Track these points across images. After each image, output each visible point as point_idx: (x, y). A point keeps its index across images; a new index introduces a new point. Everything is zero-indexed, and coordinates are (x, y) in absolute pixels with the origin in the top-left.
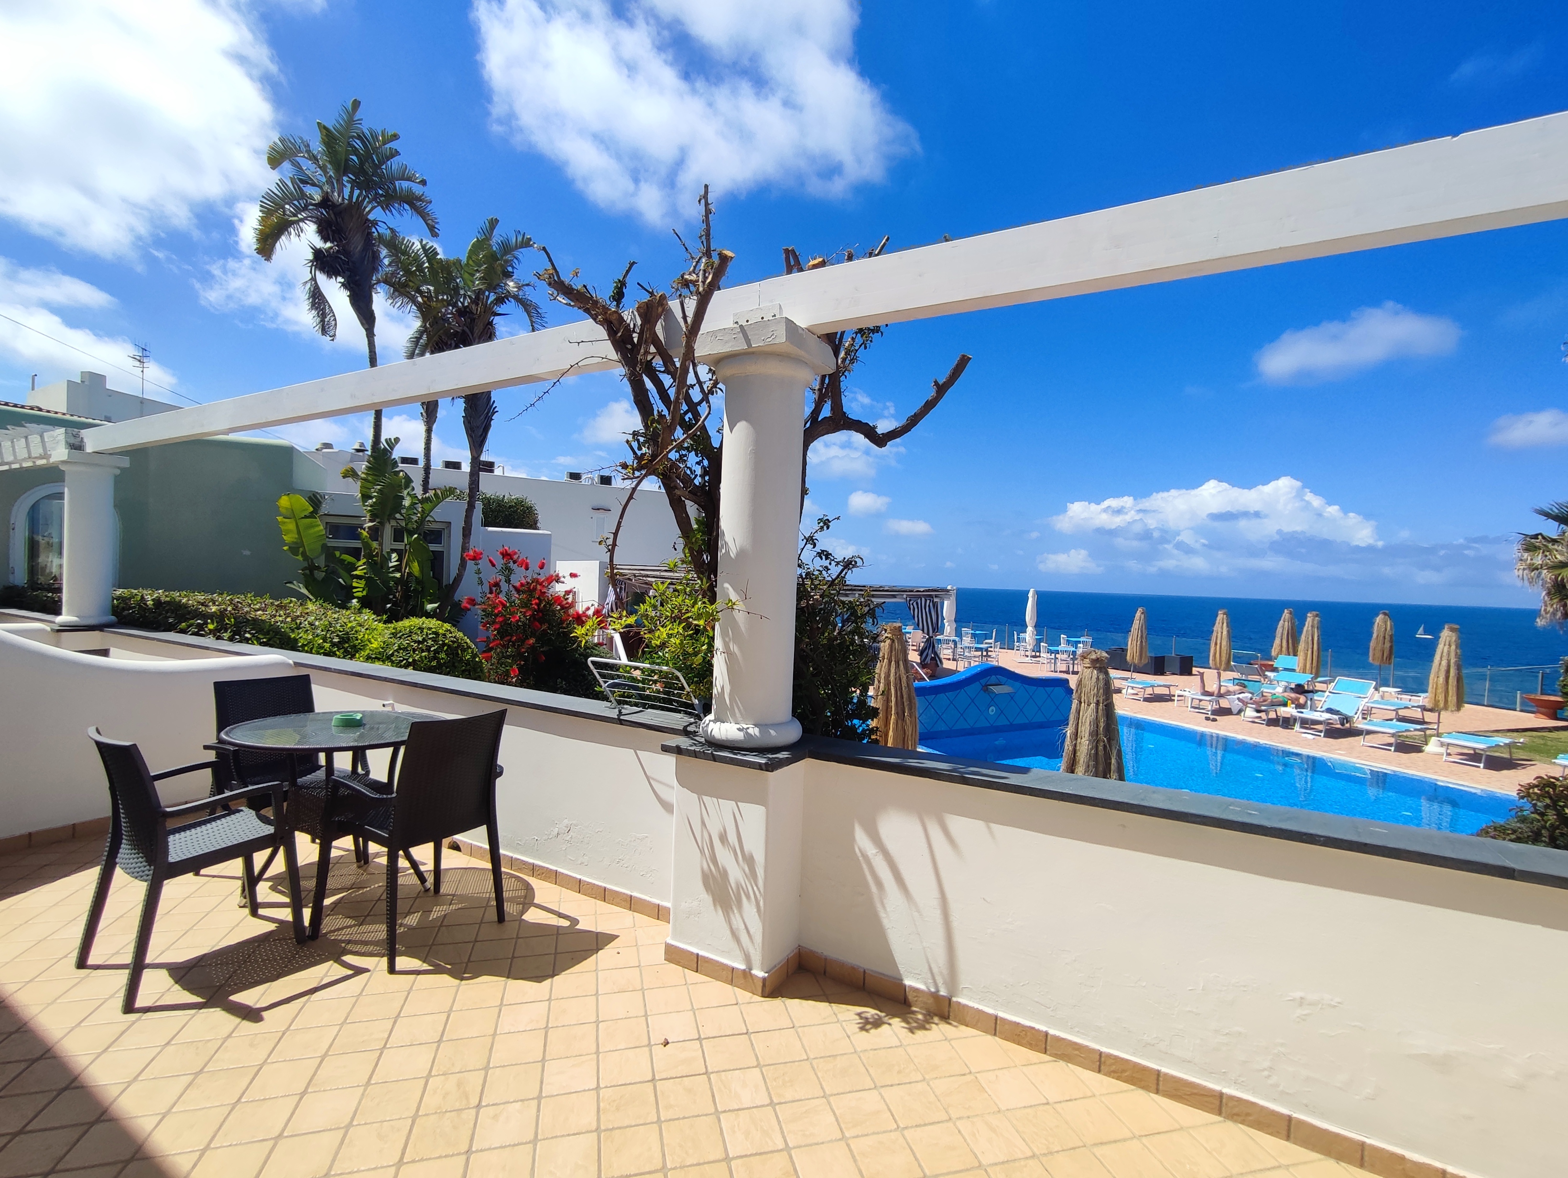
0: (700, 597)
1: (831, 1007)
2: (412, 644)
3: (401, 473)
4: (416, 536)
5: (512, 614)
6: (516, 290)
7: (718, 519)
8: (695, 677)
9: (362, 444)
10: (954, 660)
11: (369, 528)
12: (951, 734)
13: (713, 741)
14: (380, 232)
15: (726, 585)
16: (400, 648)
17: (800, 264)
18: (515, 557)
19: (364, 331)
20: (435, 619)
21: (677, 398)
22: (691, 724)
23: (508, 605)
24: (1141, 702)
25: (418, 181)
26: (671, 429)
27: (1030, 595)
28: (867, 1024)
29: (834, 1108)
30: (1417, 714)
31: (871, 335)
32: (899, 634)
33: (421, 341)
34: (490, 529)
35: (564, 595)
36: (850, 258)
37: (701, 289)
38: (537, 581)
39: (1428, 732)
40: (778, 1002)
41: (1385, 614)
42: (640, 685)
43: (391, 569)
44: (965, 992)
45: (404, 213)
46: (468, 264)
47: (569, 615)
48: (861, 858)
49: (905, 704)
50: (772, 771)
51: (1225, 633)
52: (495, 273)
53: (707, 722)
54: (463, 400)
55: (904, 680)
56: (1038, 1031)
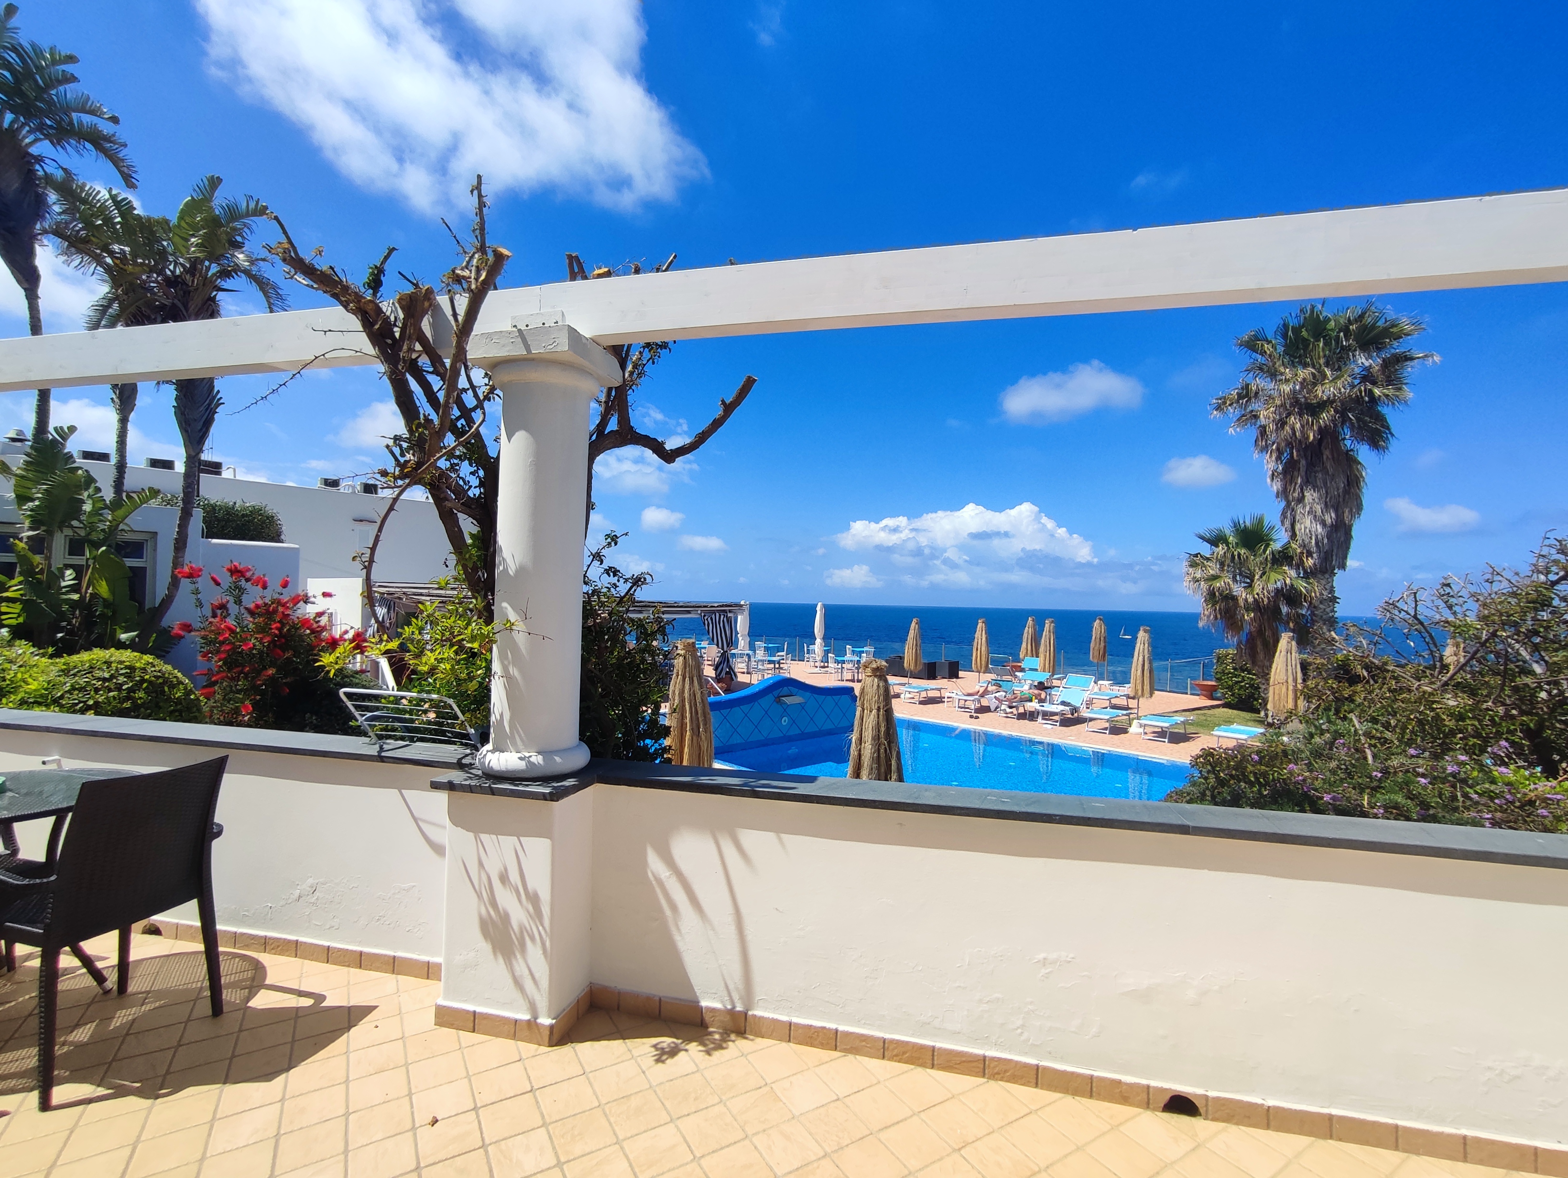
0: (475, 618)
1: (625, 1043)
2: (94, 682)
3: (80, 472)
4: (104, 548)
5: (244, 640)
6: (247, 264)
7: (496, 534)
8: (471, 704)
9: (20, 432)
10: (748, 673)
11: (29, 537)
12: (746, 746)
13: (491, 773)
14: (47, 171)
15: (505, 605)
16: (73, 688)
17: (584, 272)
18: (248, 574)
19: (23, 291)
20: (129, 650)
21: (447, 402)
22: (467, 755)
23: (238, 630)
24: (917, 705)
25: (106, 116)
26: (439, 435)
27: (818, 608)
28: (664, 1055)
29: (628, 1152)
30: (1123, 702)
31: (659, 350)
32: (692, 649)
33: (110, 310)
34: (215, 541)
35: (315, 618)
36: (637, 271)
37: (473, 287)
38: (279, 602)
39: (1131, 716)
40: (567, 1051)
41: (1100, 619)
42: (407, 716)
43: (64, 590)
44: (760, 1003)
45: (85, 153)
46: (179, 226)
47: (322, 640)
48: (654, 882)
49: (700, 719)
50: (557, 801)
51: (984, 639)
52: (219, 241)
53: (484, 753)
54: (174, 387)
55: (698, 696)
56: (829, 1029)
